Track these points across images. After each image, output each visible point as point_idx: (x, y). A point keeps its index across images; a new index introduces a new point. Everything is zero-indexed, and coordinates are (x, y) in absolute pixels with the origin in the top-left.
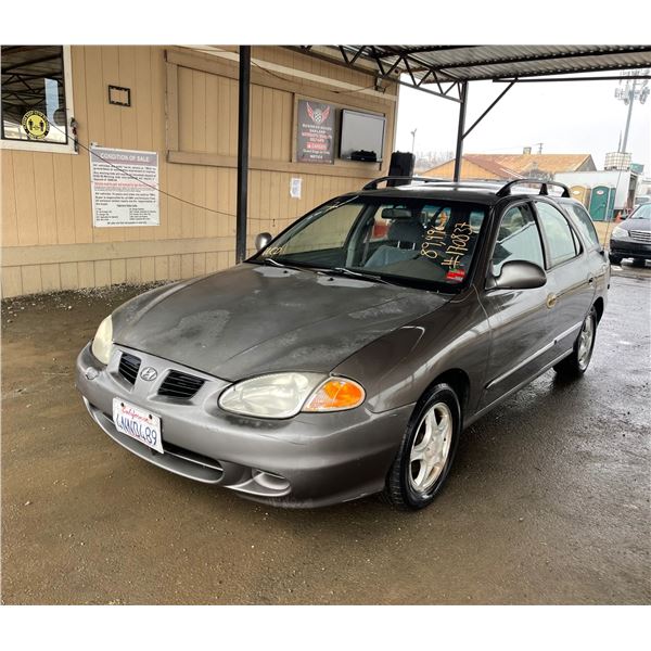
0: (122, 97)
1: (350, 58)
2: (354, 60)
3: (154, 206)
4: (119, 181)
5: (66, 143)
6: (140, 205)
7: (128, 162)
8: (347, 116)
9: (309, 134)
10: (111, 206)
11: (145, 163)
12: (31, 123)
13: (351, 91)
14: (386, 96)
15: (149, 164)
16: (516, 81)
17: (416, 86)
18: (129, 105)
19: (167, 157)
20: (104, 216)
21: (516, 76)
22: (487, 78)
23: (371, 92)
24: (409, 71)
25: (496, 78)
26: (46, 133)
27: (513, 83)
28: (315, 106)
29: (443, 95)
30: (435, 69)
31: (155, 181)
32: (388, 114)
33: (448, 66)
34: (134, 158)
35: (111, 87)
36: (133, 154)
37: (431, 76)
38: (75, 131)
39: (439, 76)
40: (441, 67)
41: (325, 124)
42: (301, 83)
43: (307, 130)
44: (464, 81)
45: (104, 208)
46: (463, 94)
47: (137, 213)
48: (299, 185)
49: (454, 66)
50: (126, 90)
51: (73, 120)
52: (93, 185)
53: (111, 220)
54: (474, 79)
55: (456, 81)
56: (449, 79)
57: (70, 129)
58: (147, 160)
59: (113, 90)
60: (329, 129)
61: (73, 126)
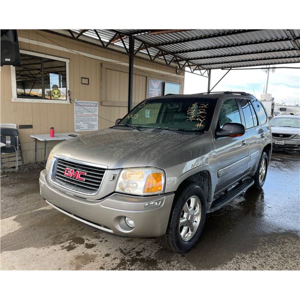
0: (85, 81)
1: (168, 63)
2: (170, 63)
3: (96, 123)
4: (85, 113)
5: (66, 100)
6: (91, 123)
7: (87, 106)
8: (166, 85)
9: (152, 93)
10: (81, 123)
11: (93, 106)
12: (54, 93)
13: (167, 75)
14: (180, 76)
16: (231, 69)
17: (192, 72)
18: (88, 84)
20: (78, 127)
21: (231, 67)
22: (219, 68)
23: (174, 75)
24: (189, 66)
25: (223, 68)
26: (59, 96)
27: (229, 70)
28: (155, 81)
29: (202, 75)
30: (199, 65)
31: (97, 113)
32: (181, 83)
33: (204, 64)
36: (89, 103)
37: (197, 68)
38: (69, 95)
39: (200, 68)
40: (201, 65)
41: (158, 88)
42: (150, 73)
43: (151, 91)
44: (210, 69)
45: (78, 124)
46: (209, 74)
47: (90, 126)
48: (149, 113)
49: (207, 64)
50: (87, 78)
51: (69, 91)
52: (75, 116)
53: (81, 129)
54: (214, 69)
55: (207, 69)
56: (204, 69)
57: (68, 94)
58: (94, 105)
59: (83, 79)
60: (160, 90)
61: (69, 93)
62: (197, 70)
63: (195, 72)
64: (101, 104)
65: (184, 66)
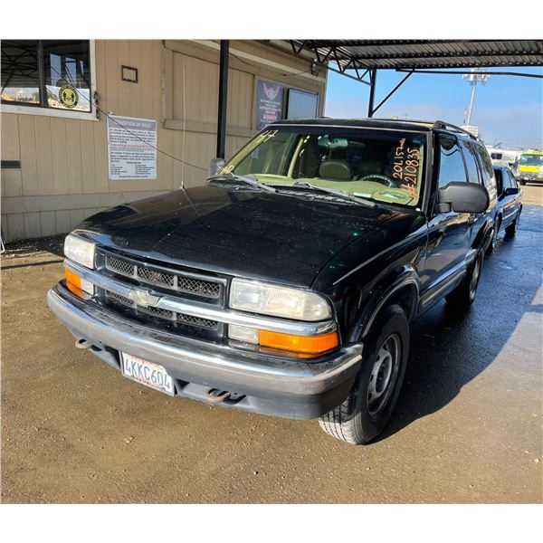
0: (130, 74)
1: (297, 49)
2: (300, 50)
3: (153, 163)
4: (128, 143)
5: (91, 112)
6: (143, 163)
7: (135, 128)
8: (292, 94)
9: (265, 108)
10: (122, 163)
11: (148, 129)
12: (65, 95)
13: (294, 74)
14: (319, 79)
15: (151, 129)
16: (414, 71)
17: (342, 72)
18: (136, 81)
19: (164, 124)
20: (117, 171)
21: (414, 67)
22: (392, 67)
23: (308, 75)
24: (337, 59)
25: (399, 68)
26: (76, 104)
27: (411, 72)
28: (270, 85)
29: (359, 79)
30: (355, 58)
31: (155, 143)
32: (319, 92)
33: (363, 57)
34: (139, 124)
35: (123, 67)
36: (139, 121)
37: (352, 64)
38: (97, 102)
40: (359, 58)
41: (275, 100)
42: (259, 66)
43: (263, 104)
44: (373, 69)
45: (117, 165)
46: (373, 79)
47: (141, 169)
49: (369, 57)
50: (134, 69)
51: (96, 93)
52: (109, 146)
53: (122, 174)
54: (381, 67)
55: (369, 68)
56: (364, 67)
57: (93, 101)
58: (149, 126)
59: (125, 70)
60: (279, 104)
61: (96, 98)
62: (351, 68)
63: (347, 71)
64: (164, 125)
65: (326, 58)
